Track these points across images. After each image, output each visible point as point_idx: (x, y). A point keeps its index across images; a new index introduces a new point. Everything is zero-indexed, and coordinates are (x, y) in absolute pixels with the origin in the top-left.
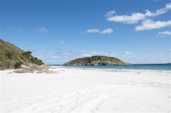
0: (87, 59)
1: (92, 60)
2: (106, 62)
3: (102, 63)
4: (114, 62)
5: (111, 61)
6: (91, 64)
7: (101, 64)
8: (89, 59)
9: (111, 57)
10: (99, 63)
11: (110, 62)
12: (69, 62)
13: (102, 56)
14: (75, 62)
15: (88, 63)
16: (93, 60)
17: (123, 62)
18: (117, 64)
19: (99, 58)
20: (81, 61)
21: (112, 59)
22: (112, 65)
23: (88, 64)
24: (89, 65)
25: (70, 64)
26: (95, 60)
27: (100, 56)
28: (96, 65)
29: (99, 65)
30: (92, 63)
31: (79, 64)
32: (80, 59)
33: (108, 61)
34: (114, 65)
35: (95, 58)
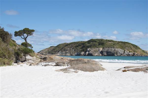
0: (80, 45)
1: (88, 47)
2: (115, 50)
3: (107, 52)
4: (128, 50)
5: (122, 48)
6: (87, 53)
7: (106, 54)
8: (83, 44)
9: (122, 42)
10: (102, 52)
11: (120, 51)
12: (47, 50)
13: (107, 40)
14: (57, 49)
15: (81, 51)
16: (90, 47)
17: (143, 51)
18: (134, 54)
19: (101, 43)
20: (69, 49)
21: (124, 45)
22: (124, 56)
23: (83, 53)
24: (85, 55)
25: (49, 53)
26: (95, 46)
27: (102, 40)
28: (96, 54)
29: (101, 55)
30: (89, 51)
31: (66, 53)
32: (67, 45)
33: (117, 48)
34: (128, 55)
35: (93, 43)
